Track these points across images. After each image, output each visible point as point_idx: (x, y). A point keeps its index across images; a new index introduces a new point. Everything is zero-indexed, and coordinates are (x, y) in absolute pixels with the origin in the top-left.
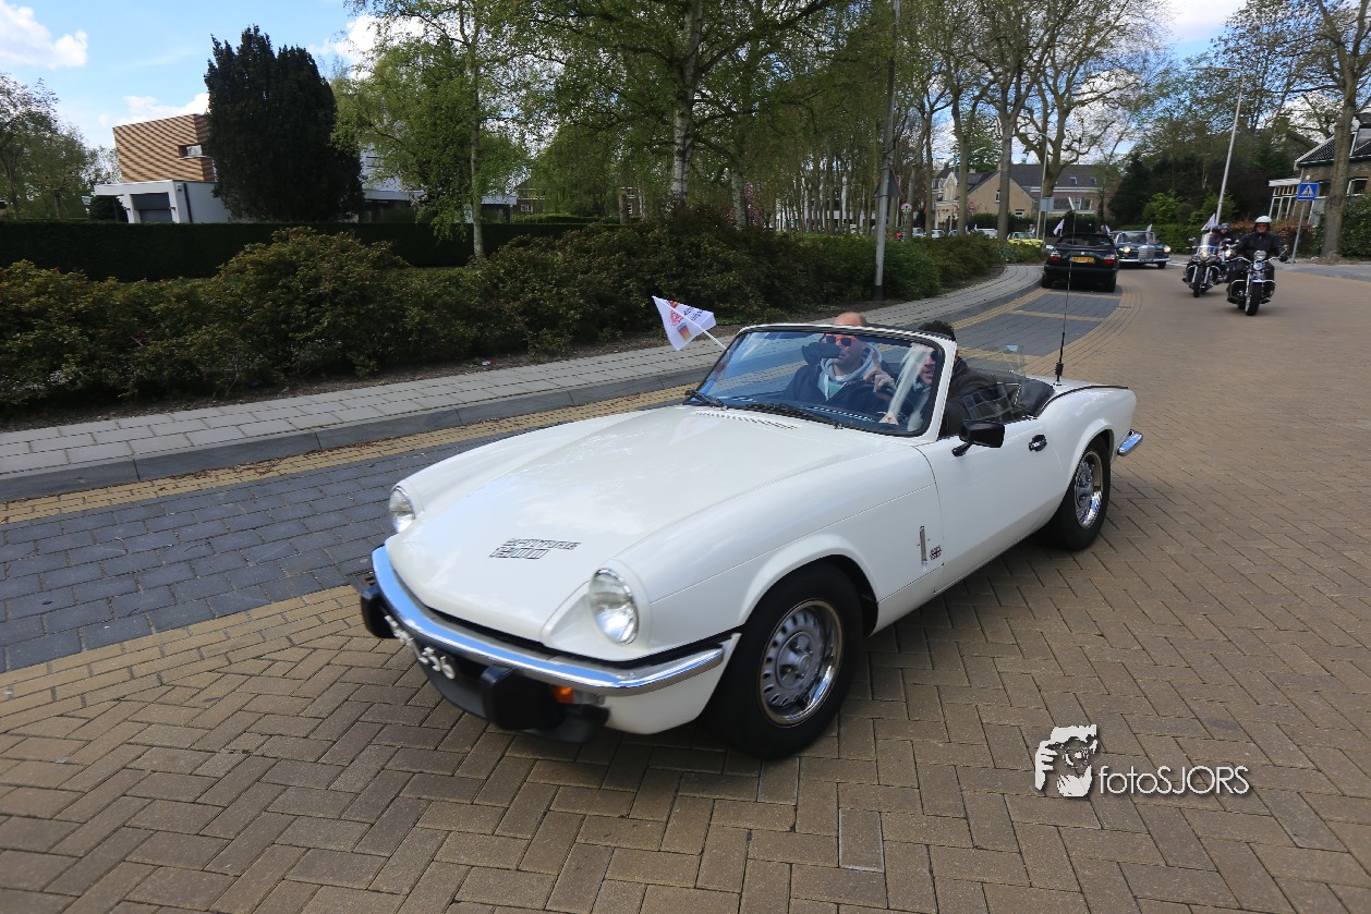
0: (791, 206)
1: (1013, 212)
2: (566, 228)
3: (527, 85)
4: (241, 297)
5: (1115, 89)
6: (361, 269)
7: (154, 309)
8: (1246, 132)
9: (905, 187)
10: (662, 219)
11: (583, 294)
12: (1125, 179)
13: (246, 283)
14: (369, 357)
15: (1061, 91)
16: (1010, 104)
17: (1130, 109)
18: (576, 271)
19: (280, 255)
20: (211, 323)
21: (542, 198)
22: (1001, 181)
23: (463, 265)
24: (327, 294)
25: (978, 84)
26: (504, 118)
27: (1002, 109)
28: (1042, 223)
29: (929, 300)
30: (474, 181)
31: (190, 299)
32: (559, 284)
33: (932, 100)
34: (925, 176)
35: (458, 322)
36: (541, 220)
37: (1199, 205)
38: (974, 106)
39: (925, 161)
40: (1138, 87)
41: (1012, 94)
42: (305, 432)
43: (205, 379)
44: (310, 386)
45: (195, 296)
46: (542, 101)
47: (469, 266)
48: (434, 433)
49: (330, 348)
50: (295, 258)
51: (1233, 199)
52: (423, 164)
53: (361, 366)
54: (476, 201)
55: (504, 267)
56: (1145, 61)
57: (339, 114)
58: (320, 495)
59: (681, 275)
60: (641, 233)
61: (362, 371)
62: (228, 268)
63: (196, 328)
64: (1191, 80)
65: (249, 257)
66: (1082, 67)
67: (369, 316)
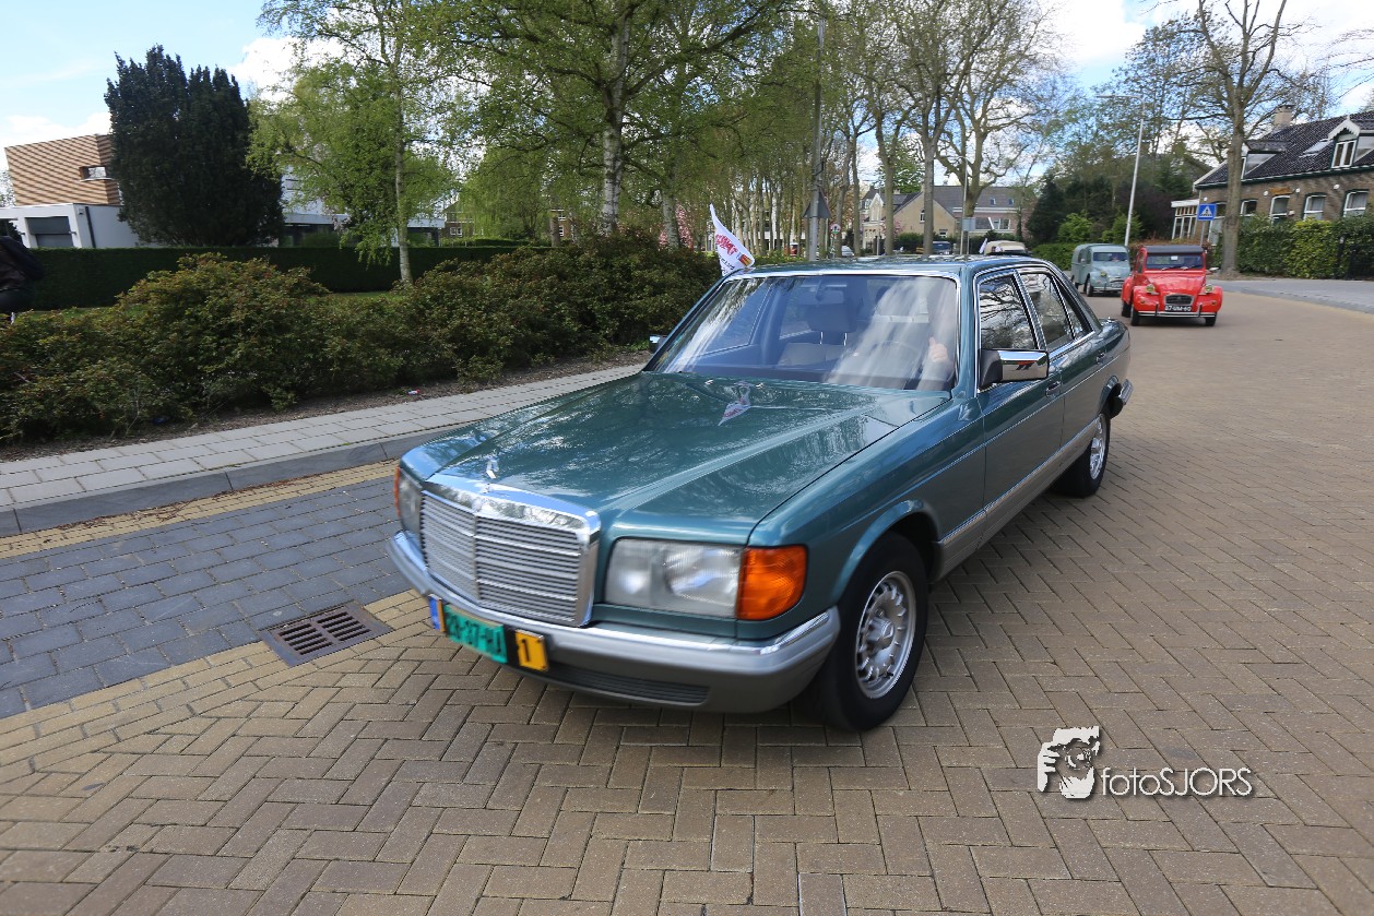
1: (938, 232)
2: (495, 252)
3: (451, 107)
4: (143, 328)
5: (1027, 115)
6: (276, 296)
7: (41, 342)
8: (1148, 157)
9: (834, 209)
11: (513, 320)
12: (1041, 200)
13: (149, 313)
14: (287, 389)
15: (978, 115)
16: (931, 129)
17: (1042, 134)
18: (505, 296)
19: (186, 282)
20: (107, 356)
21: (472, 221)
22: (925, 203)
23: (387, 287)
24: (239, 324)
25: (900, 109)
26: (429, 137)
27: (924, 133)
28: (965, 242)
30: (399, 204)
31: (86, 334)
32: (488, 309)
33: (857, 124)
34: (851, 195)
35: (382, 351)
36: (470, 244)
37: (1110, 225)
38: (898, 128)
39: (852, 182)
40: (1048, 113)
41: (932, 118)
42: (215, 472)
43: (102, 417)
44: (222, 422)
45: (90, 328)
46: (465, 122)
47: (395, 292)
48: (357, 469)
49: (243, 381)
50: (203, 285)
51: (1140, 219)
52: (344, 188)
53: (278, 398)
54: (402, 224)
55: (430, 293)
56: (1054, 88)
57: (254, 136)
58: (230, 542)
59: (614, 299)
60: (572, 256)
61: (280, 405)
62: (128, 297)
63: (91, 362)
64: (1096, 107)
65: (152, 285)
66: (996, 92)
67: (286, 346)
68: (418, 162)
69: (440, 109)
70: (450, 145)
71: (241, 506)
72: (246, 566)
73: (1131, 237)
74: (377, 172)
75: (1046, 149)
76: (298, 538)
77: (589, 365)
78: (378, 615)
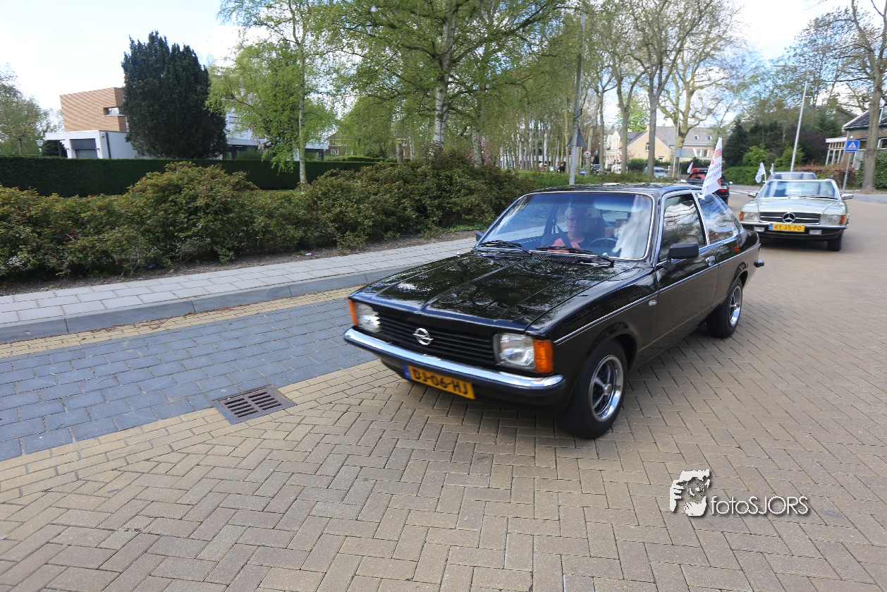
0: (510, 152)
1: (657, 157)
2: (362, 164)
3: (337, 71)
4: (142, 208)
5: (723, 78)
6: (225, 190)
7: (83, 215)
8: (810, 108)
9: (586, 140)
10: (427, 160)
11: (374, 208)
12: (731, 137)
13: (147, 198)
14: (229, 249)
15: (688, 80)
16: (655, 88)
17: (734, 92)
18: (369, 193)
19: (170, 180)
20: (121, 225)
21: (344, 145)
22: (649, 137)
23: (293, 188)
24: (201, 207)
25: (633, 75)
26: (322, 92)
27: (651, 90)
28: (676, 165)
30: (300, 133)
31: (110, 212)
32: (358, 202)
33: (603, 84)
34: (600, 133)
35: (290, 226)
36: (344, 160)
37: (781, 154)
38: (632, 87)
39: (599, 124)
40: (738, 78)
41: (656, 81)
42: (185, 300)
43: (117, 263)
44: (189, 269)
45: (111, 207)
46: (347, 81)
47: (296, 190)
48: (273, 302)
49: (202, 243)
50: (180, 182)
51: (802, 151)
52: (266, 122)
53: (224, 255)
54: (302, 146)
55: (321, 190)
56: (743, 61)
57: (211, 88)
58: (194, 344)
59: (439, 197)
60: (413, 169)
61: (225, 259)
62: (135, 188)
63: (111, 229)
64: (773, 73)
65: (149, 181)
66: (702, 63)
67: (230, 221)
68: (313, 106)
69: (328, 73)
70: (334, 96)
72: (203, 360)
73: (796, 163)
74: (288, 112)
75: (736, 102)
76: (236, 344)
77: (422, 240)
78: (286, 395)
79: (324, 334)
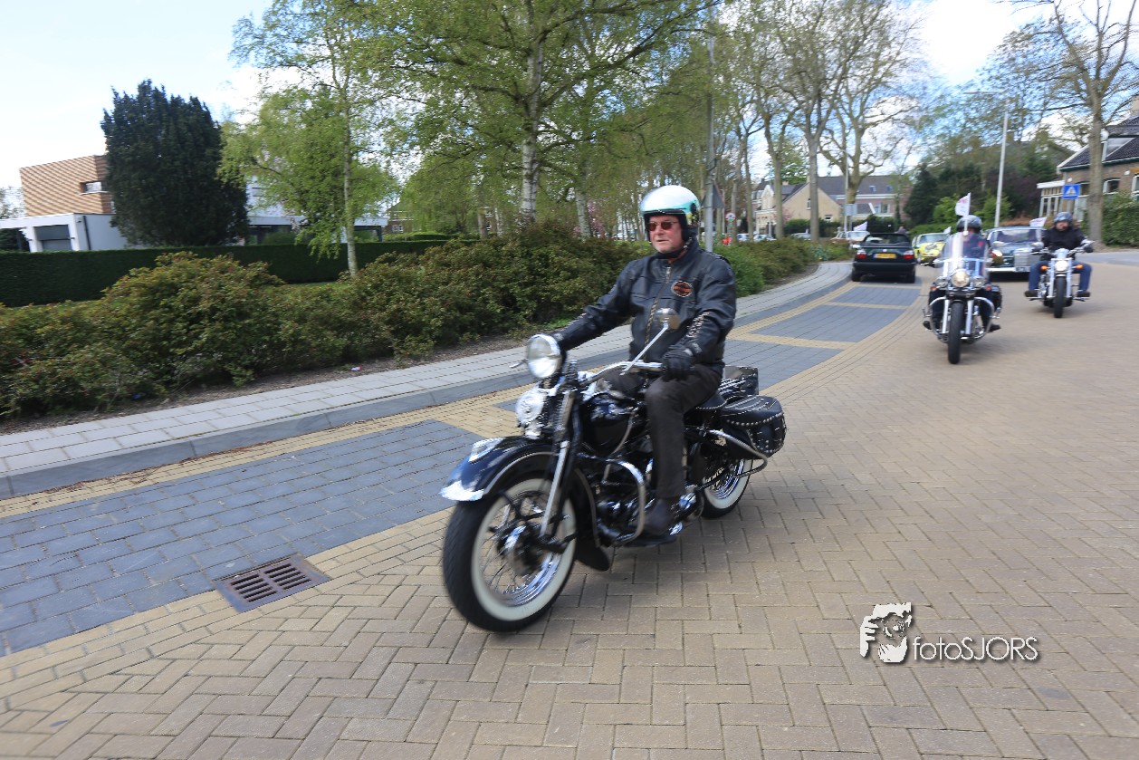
0: (631, 218)
1: (823, 217)
2: (427, 245)
3: (391, 122)
4: (125, 317)
5: (901, 111)
6: (238, 287)
7: (39, 331)
8: (1014, 145)
9: (728, 200)
10: (513, 235)
11: (443, 303)
12: (916, 186)
13: (130, 304)
14: (247, 368)
15: (856, 115)
16: (814, 127)
17: (915, 128)
18: (437, 283)
19: (161, 277)
20: (94, 342)
22: (811, 192)
23: (333, 278)
24: (205, 312)
25: (785, 111)
26: (373, 151)
27: (808, 131)
28: (848, 225)
29: (754, 296)
30: (347, 206)
31: (76, 323)
32: (422, 295)
33: (747, 125)
34: (745, 189)
35: (329, 333)
36: (409, 239)
37: (982, 206)
38: (784, 129)
39: (744, 174)
40: (920, 110)
41: (814, 118)
42: (183, 441)
43: (87, 394)
44: (190, 397)
45: (79, 318)
46: (404, 135)
47: (340, 281)
48: (305, 437)
49: (209, 361)
50: (176, 280)
51: (1009, 200)
52: (301, 193)
53: (238, 376)
54: (349, 224)
55: (371, 281)
56: (925, 88)
57: (224, 152)
58: (192, 502)
59: (532, 284)
60: (496, 247)
61: (239, 381)
62: (112, 291)
63: (79, 348)
64: (963, 102)
65: (134, 280)
66: (872, 94)
67: (246, 330)
68: (365, 170)
70: (391, 155)
71: (202, 471)
72: (204, 524)
73: (1002, 216)
74: (329, 179)
76: (251, 498)
77: (510, 342)
78: (318, 566)
79: (374, 478)
